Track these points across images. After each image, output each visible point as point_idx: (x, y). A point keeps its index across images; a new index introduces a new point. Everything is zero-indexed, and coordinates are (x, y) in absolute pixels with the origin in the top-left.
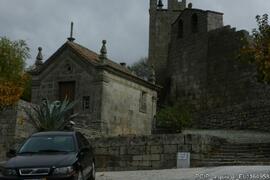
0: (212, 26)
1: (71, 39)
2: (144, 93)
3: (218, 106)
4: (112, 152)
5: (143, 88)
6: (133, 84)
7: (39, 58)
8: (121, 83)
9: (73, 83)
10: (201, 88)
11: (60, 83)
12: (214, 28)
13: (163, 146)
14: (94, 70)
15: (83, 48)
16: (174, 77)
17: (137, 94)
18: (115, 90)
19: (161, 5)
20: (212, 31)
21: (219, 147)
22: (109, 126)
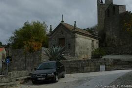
0: (121, 11)
1: (62, 21)
2: (93, 41)
3: (124, 45)
4: (77, 66)
5: (93, 39)
6: (88, 38)
7: (51, 29)
8: (83, 37)
9: (64, 38)
10: (117, 37)
11: (59, 39)
12: (122, 12)
13: (95, 63)
14: (72, 33)
15: (68, 25)
16: (107, 33)
17: (90, 41)
18: (81, 41)
19: (102, 2)
20: (121, 13)
21: (117, 63)
22: (79, 55)
